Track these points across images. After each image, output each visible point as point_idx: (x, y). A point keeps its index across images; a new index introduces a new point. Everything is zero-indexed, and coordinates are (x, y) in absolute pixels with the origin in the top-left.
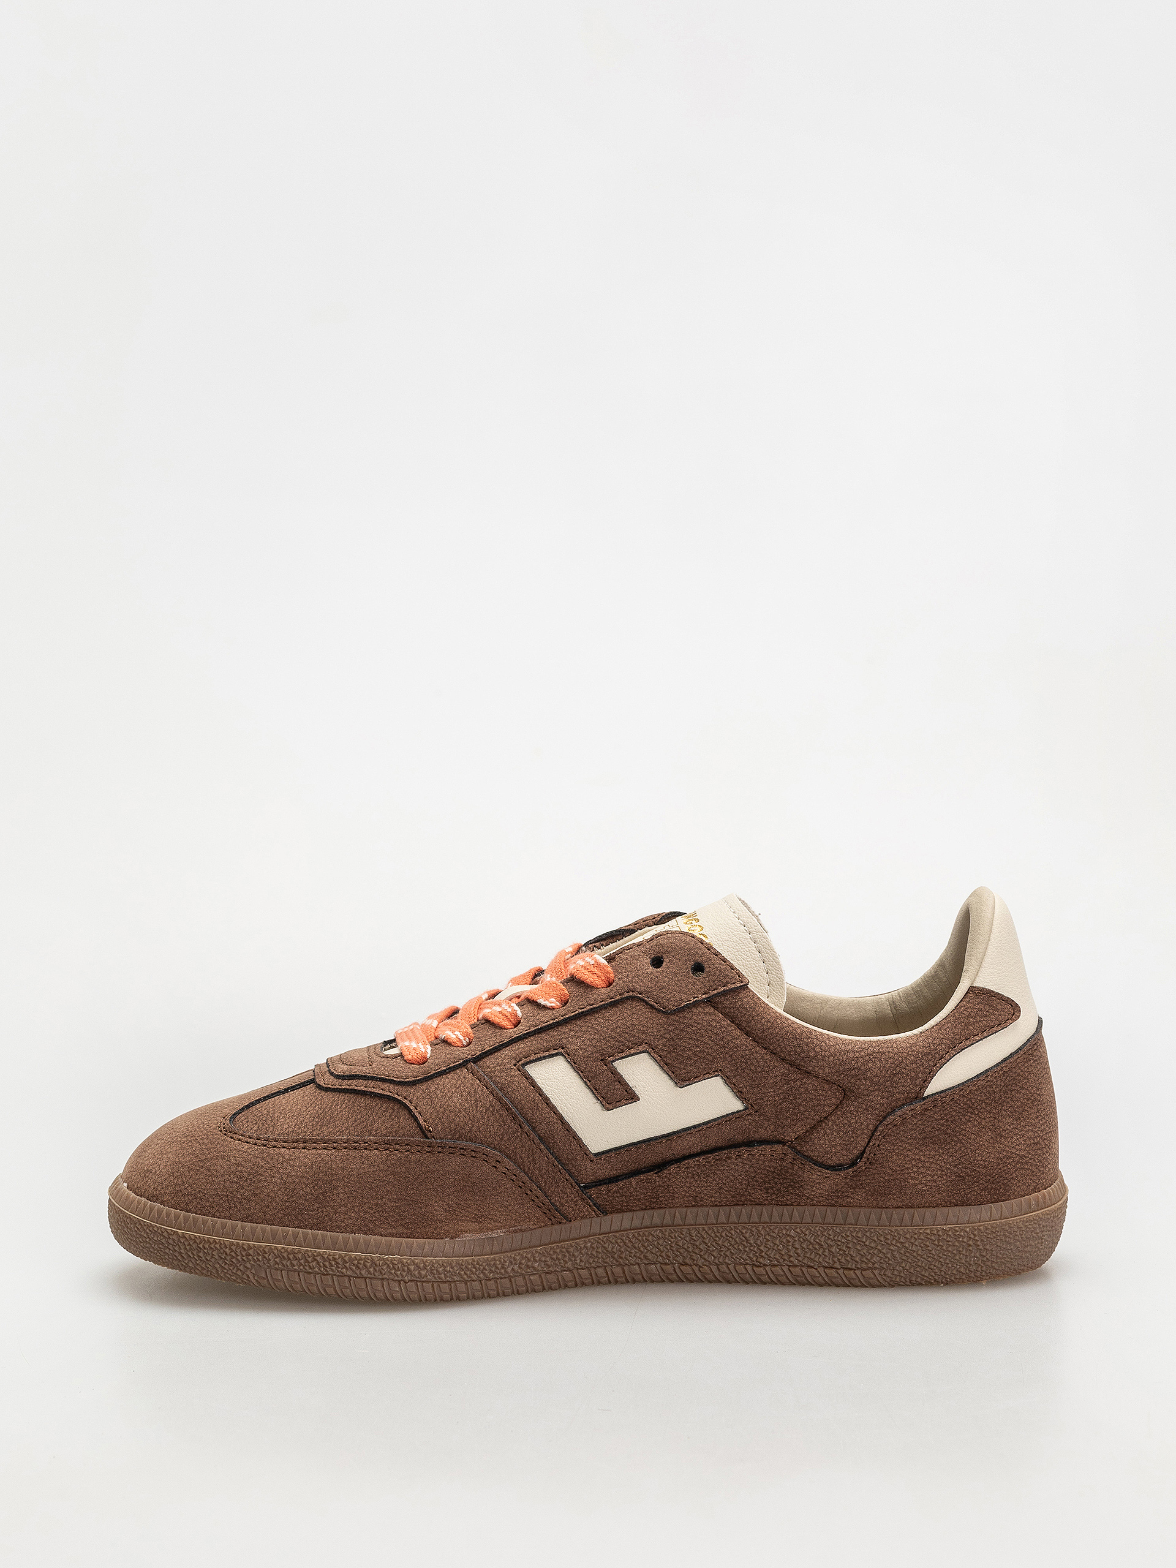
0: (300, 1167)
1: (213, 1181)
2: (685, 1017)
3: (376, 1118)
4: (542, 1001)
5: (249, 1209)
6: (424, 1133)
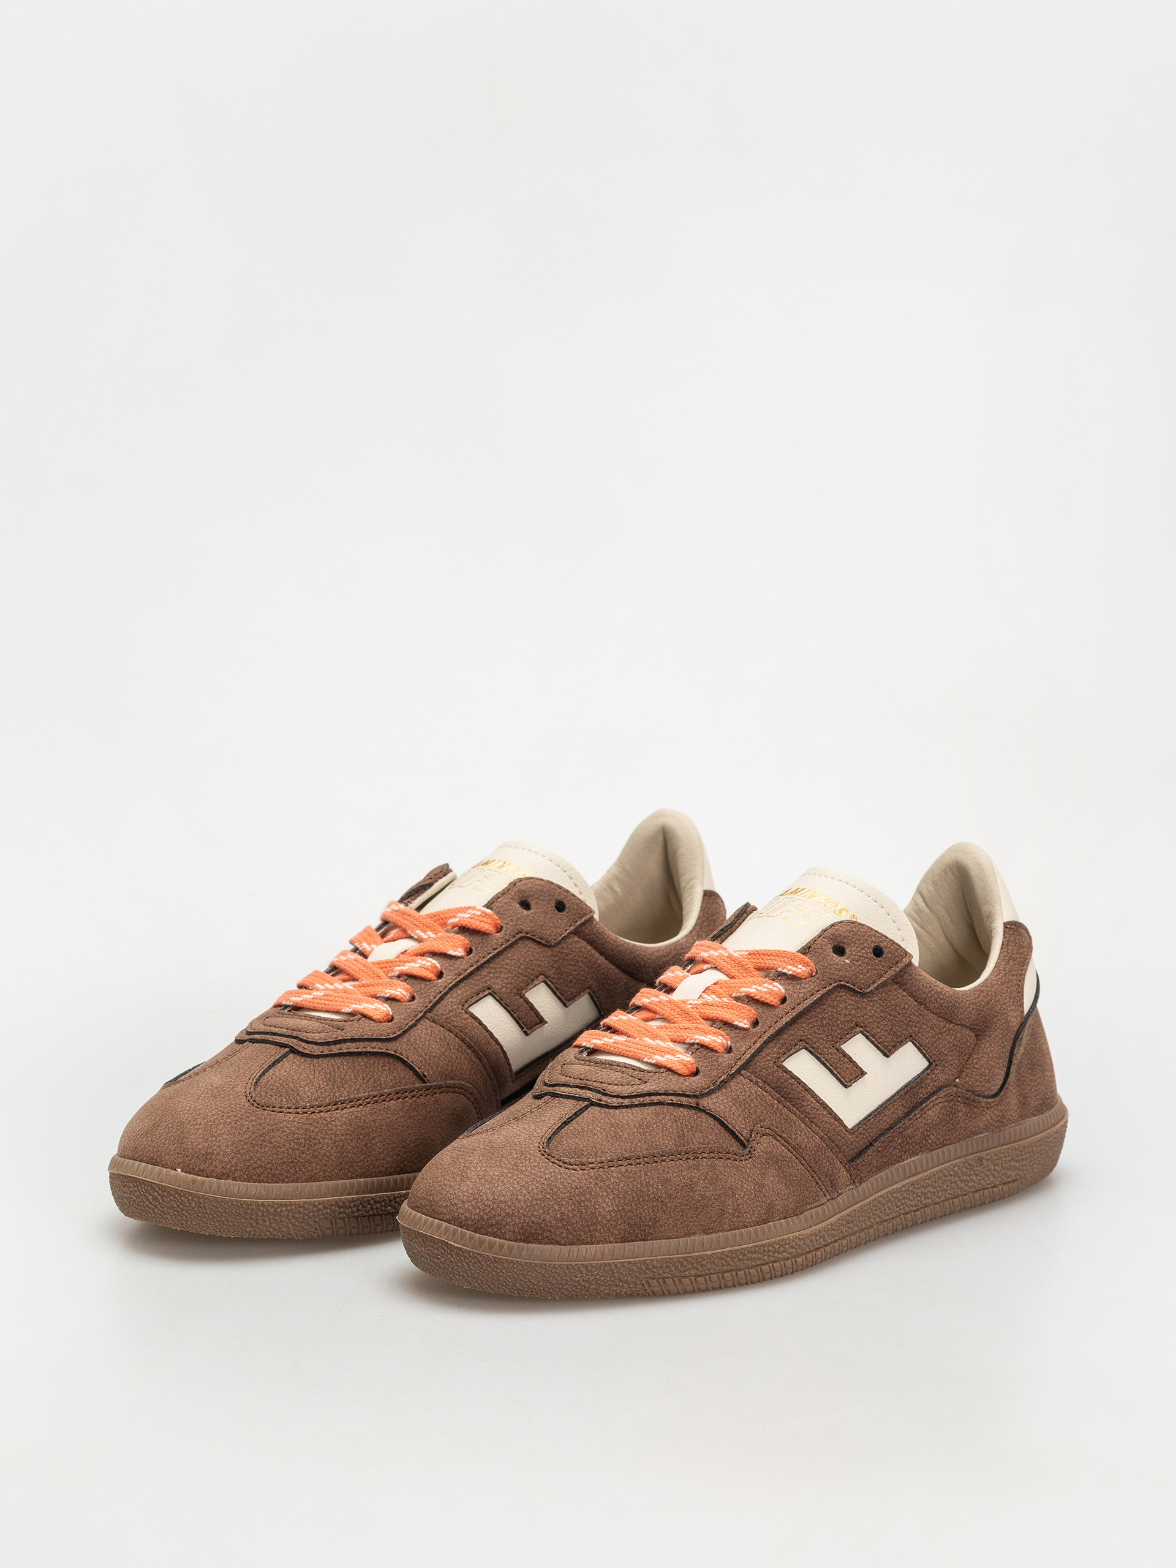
0: (341, 1126)
1: (278, 1151)
2: (563, 948)
3: (380, 1073)
4: (451, 952)
5: (312, 1170)
6: (421, 1078)
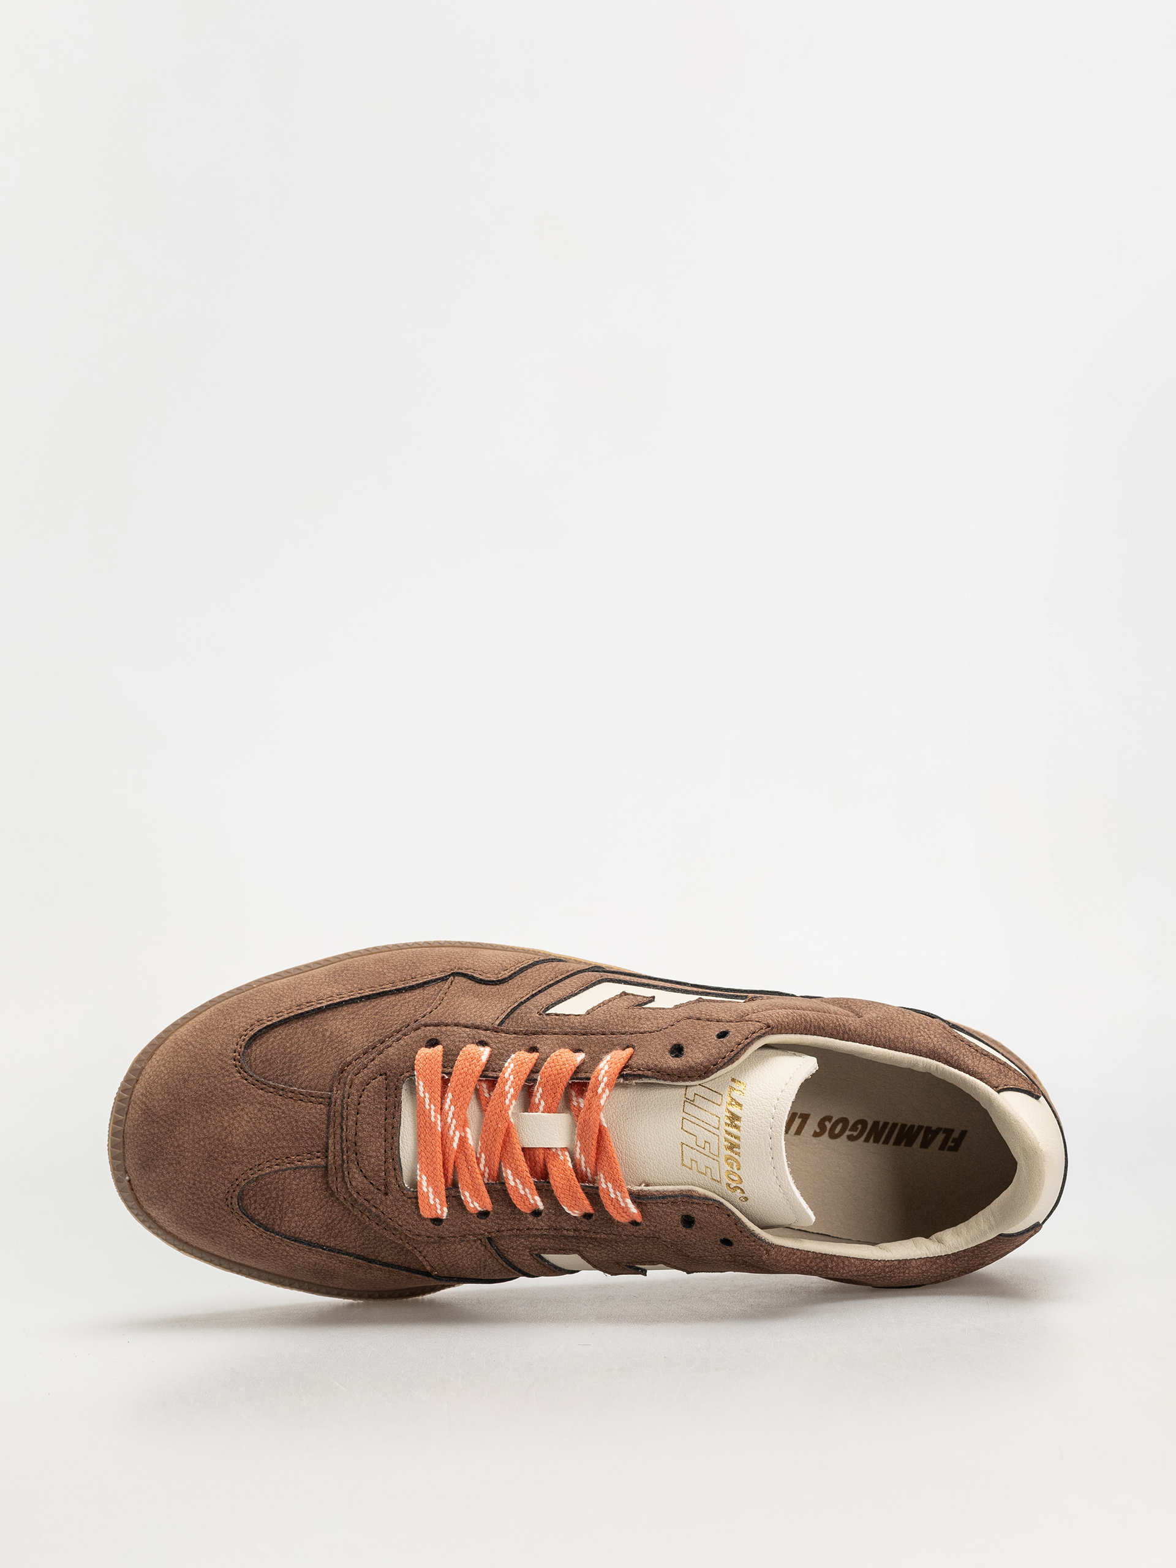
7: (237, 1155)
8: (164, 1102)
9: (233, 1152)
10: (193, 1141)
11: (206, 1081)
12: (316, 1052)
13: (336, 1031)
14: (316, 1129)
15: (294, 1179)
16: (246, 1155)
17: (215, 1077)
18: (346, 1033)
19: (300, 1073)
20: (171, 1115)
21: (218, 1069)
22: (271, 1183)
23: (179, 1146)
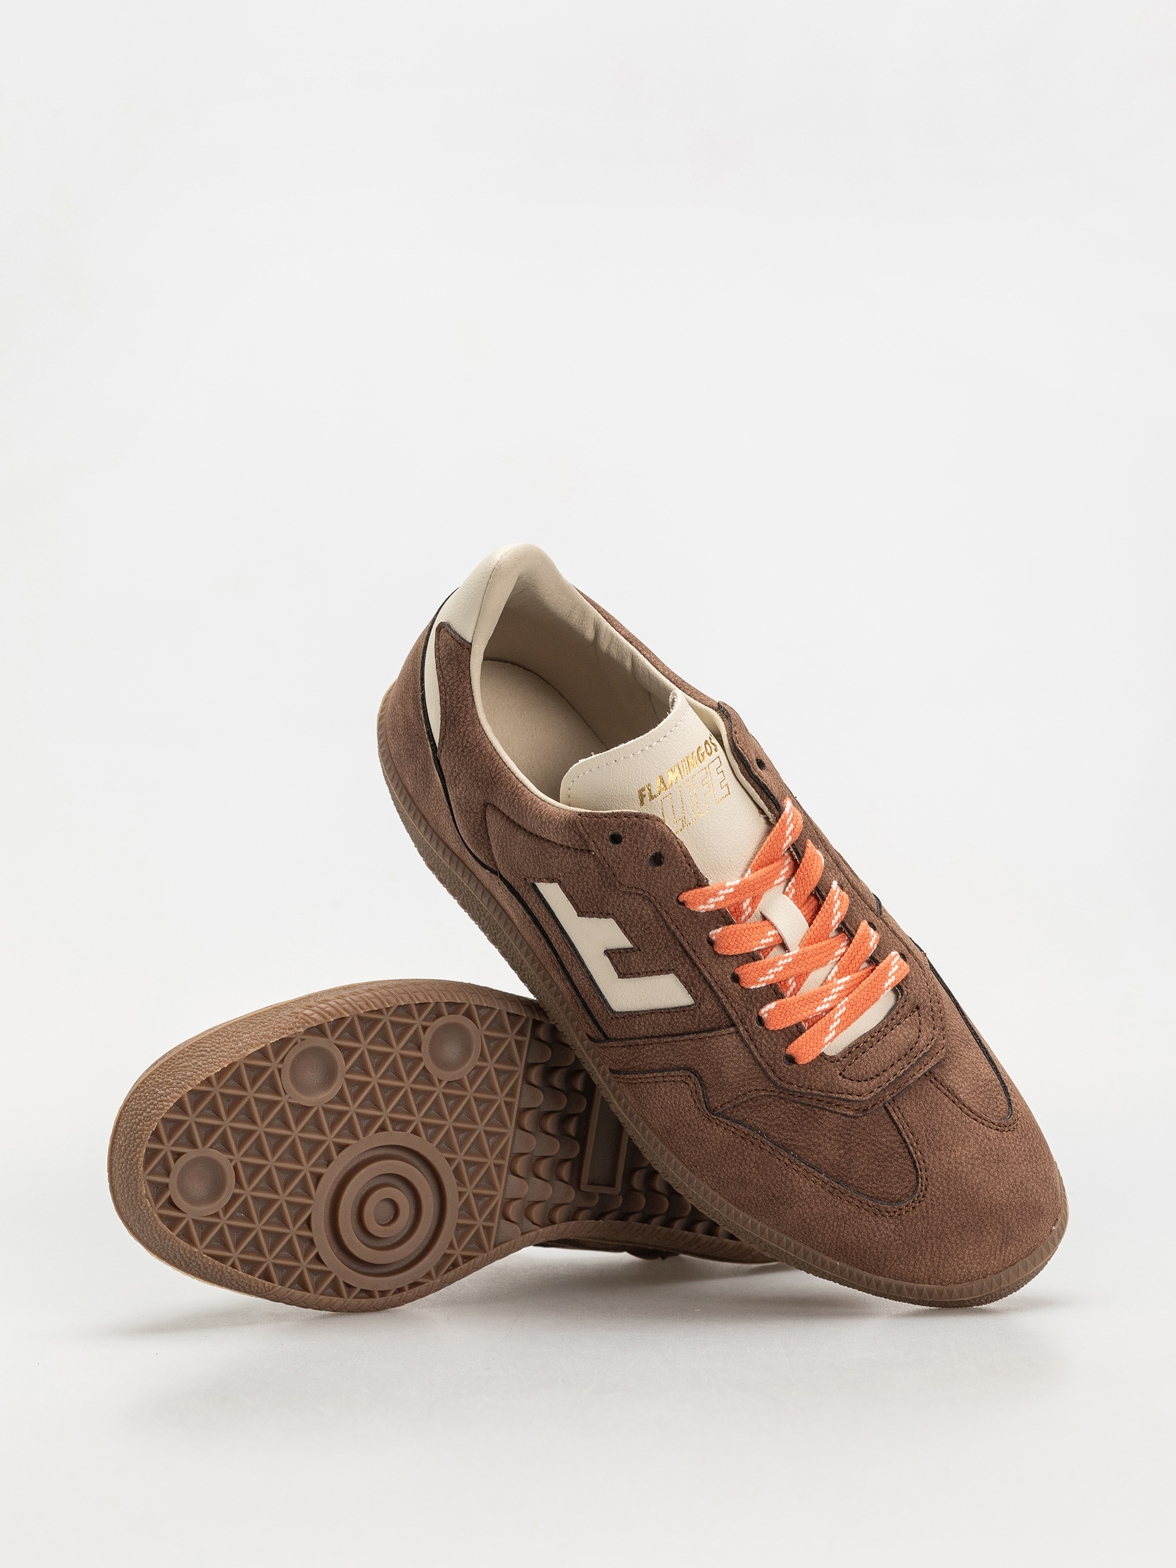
7: (982, 1141)
8: (991, 1231)
9: (983, 1145)
10: (999, 1183)
11: (952, 1209)
12: (863, 1146)
13: (834, 1148)
14: (918, 1095)
15: (962, 1087)
16: (977, 1135)
17: (944, 1205)
18: (830, 1139)
19: (888, 1144)
20: (996, 1216)
21: (935, 1208)
22: (978, 1103)
23: (1011, 1192)
